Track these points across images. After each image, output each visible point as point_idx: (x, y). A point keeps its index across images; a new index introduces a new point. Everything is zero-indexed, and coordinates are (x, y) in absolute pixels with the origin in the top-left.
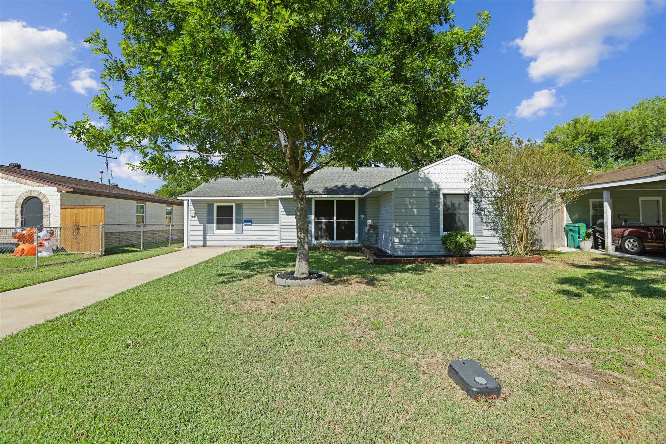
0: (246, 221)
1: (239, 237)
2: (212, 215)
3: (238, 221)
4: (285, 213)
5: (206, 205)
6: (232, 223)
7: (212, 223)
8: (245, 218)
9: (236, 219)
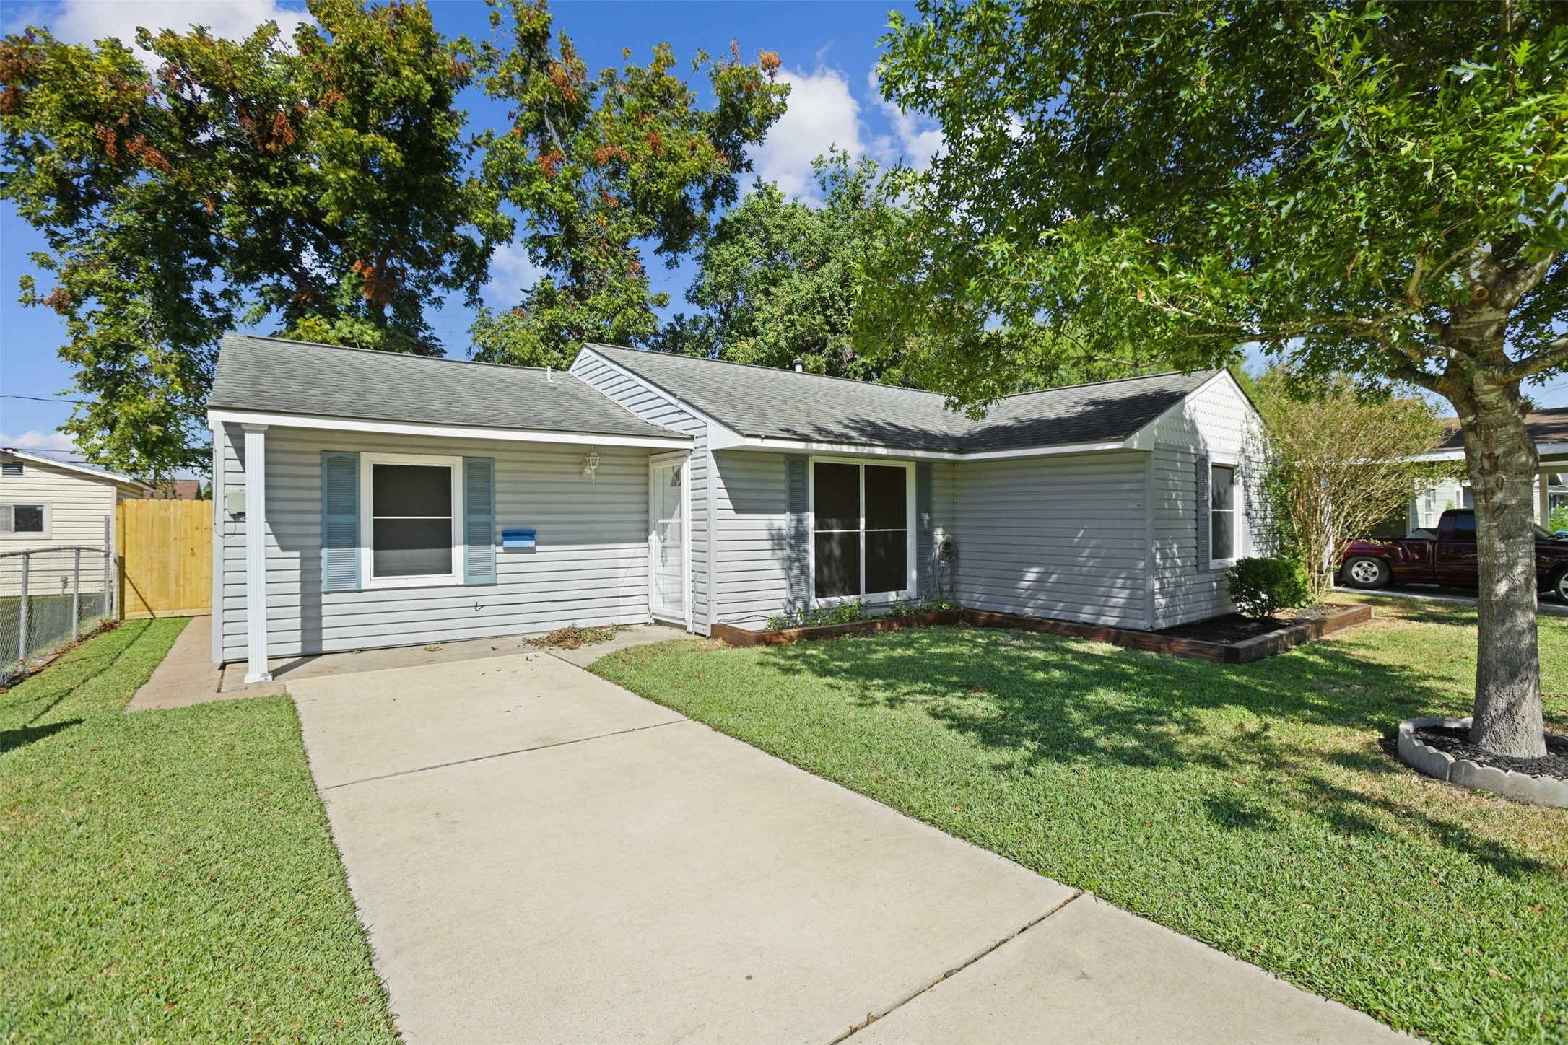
0: (508, 535)
1: (481, 601)
2: (353, 508)
3: (476, 536)
4: (729, 504)
5: (317, 459)
6: (448, 544)
7: (355, 543)
8: (502, 520)
9: (469, 526)
